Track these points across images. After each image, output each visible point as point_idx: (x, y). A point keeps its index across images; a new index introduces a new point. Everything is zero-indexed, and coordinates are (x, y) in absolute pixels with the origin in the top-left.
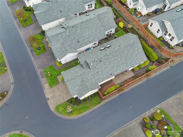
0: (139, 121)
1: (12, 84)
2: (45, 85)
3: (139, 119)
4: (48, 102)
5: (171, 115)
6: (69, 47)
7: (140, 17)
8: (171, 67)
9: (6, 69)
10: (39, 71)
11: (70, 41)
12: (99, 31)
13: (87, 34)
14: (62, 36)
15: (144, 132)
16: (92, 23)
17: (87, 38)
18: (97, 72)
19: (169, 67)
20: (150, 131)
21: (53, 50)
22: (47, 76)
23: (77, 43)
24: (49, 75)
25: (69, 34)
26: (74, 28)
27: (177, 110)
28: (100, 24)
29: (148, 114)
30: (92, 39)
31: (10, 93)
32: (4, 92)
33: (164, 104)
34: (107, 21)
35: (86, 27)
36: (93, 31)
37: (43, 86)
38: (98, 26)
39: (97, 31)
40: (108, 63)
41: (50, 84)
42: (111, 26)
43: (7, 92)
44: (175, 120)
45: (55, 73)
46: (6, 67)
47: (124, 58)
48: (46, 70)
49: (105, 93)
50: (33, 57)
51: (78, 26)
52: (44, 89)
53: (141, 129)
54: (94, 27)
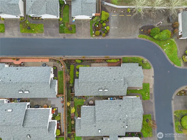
0: (108, 37)
1: (173, 100)
2: (152, 87)
3: (107, 37)
4: (153, 75)
5: (89, 30)
6: (129, 104)
7: (55, 108)
8: (64, 56)
9: (175, 114)
10: (153, 100)
11: (126, 109)
12: (100, 108)
13: (111, 109)
14: (132, 115)
15: (109, 30)
16: (103, 117)
17: (112, 105)
18: (120, 73)
19: (65, 57)
20: (107, 29)
21: (142, 107)
22: (149, 93)
23: (122, 105)
24: (147, 93)
25: (125, 115)
26: (120, 118)
27: (84, 31)
28: (96, 113)
29: (100, 38)
30: (108, 104)
31: (176, 93)
32: (179, 95)
33: (88, 37)
34: (87, 115)
35: (109, 115)
36: (104, 110)
37: (153, 87)
38: (99, 112)
39: (102, 108)
40: (110, 76)
41: (149, 86)
42: (86, 109)
43: (177, 95)
44: (89, 27)
45: (143, 93)
46: (175, 116)
47: (96, 75)
48: (148, 98)
49: (119, 60)
50: (154, 116)
51: (116, 119)
52: (153, 85)
53: (110, 33)
54: (103, 113)
